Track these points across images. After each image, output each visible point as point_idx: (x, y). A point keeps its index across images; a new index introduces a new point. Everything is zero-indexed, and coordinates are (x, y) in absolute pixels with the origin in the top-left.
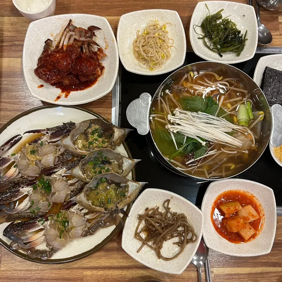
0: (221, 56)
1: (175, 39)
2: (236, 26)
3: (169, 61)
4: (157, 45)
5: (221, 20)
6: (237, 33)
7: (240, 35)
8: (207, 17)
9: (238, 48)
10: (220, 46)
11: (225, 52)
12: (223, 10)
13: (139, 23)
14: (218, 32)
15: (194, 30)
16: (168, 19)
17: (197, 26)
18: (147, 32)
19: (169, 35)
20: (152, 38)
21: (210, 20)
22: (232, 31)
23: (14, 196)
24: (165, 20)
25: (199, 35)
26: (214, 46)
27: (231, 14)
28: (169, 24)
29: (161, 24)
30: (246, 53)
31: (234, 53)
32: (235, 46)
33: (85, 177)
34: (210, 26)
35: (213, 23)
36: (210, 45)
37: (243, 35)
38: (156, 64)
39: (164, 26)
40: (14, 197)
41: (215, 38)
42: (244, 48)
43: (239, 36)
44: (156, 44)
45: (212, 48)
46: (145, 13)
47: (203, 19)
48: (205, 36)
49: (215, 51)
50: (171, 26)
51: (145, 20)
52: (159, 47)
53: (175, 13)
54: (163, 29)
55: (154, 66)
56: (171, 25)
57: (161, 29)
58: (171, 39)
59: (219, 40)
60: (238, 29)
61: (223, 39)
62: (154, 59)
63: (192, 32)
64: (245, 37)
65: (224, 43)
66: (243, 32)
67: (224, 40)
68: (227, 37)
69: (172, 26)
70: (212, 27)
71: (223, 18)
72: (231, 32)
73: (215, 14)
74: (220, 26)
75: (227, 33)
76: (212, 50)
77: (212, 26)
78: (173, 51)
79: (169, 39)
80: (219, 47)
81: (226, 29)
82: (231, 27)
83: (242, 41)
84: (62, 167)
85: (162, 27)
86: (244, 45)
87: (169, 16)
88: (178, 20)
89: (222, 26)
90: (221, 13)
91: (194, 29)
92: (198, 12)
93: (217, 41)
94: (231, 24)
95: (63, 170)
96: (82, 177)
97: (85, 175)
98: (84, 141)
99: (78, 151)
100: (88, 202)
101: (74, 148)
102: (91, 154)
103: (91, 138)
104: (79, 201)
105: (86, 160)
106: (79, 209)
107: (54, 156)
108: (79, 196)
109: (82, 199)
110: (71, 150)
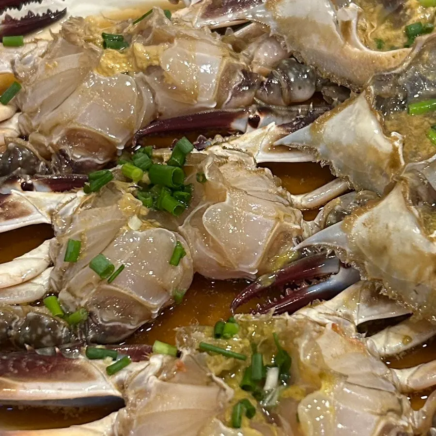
33: (395, 149)
84: (262, 118)
95: (267, 130)
96: (376, 152)
97: (396, 139)
98: (383, 27)
99: (355, 53)
100: (427, 241)
101: (334, 26)
102: (428, 60)
103: (419, 10)
104: (363, 241)
105: (396, 85)
106: (348, 317)
107: (224, 56)
108: (364, 216)
109: (387, 227)
110: (315, 46)
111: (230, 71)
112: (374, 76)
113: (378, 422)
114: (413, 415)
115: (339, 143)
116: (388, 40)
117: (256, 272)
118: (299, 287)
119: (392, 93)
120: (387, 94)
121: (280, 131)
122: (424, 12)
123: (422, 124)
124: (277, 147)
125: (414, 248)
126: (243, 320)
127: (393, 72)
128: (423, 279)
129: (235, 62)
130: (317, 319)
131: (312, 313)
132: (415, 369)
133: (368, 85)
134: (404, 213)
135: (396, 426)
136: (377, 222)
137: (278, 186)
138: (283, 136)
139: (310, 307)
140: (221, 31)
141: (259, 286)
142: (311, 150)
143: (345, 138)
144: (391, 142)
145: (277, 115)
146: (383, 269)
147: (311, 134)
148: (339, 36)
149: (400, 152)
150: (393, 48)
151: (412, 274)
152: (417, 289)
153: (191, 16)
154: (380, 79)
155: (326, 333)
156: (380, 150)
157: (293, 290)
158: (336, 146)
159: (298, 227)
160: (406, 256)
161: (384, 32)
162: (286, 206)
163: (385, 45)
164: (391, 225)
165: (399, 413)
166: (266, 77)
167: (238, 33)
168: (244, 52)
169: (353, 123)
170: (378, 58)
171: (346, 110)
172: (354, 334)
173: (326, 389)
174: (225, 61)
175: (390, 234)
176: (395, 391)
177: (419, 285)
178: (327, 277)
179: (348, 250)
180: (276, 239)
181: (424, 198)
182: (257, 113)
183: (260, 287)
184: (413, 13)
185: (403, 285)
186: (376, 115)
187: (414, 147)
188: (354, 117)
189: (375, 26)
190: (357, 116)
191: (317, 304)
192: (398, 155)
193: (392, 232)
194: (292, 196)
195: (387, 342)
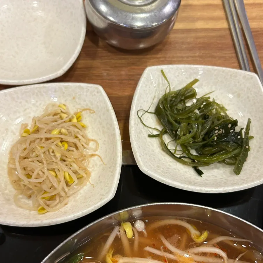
0: (200, 173)
1: (100, 139)
2: (227, 112)
3: (86, 188)
4: (55, 156)
5: (195, 101)
6: (230, 126)
7: (237, 129)
8: (165, 94)
9: (235, 157)
10: (197, 152)
11: (207, 164)
12: (196, 81)
13: (25, 110)
14: (189, 124)
15: (139, 120)
16: (85, 101)
17: (147, 112)
18: (36, 128)
19: (90, 133)
20: (43, 140)
21: (171, 101)
22: (218, 120)
24: (80, 104)
25: (150, 130)
26: (184, 152)
27: (213, 90)
28: (88, 111)
29: (72, 110)
30: (254, 167)
31: (228, 166)
32: (227, 152)
34: (172, 111)
35: (180, 106)
36: (176, 150)
37: (242, 129)
38: (52, 198)
39: (78, 115)
41: (184, 135)
42: (247, 157)
43: (234, 130)
44: (52, 154)
45: (178, 156)
46: (36, 91)
47: (158, 98)
48: (164, 132)
49: (186, 162)
50: (92, 115)
51: (38, 104)
52: (59, 159)
53: (97, 88)
54: (75, 120)
55: (48, 202)
56: (92, 112)
57: (70, 121)
58: (93, 140)
59: (191, 139)
60: (230, 116)
61: (201, 137)
62: (45, 187)
63: (135, 124)
64: (247, 133)
65: (204, 146)
66: (242, 124)
67: (204, 139)
68: (209, 134)
69: (95, 114)
70: (176, 114)
71: (198, 97)
72: (217, 122)
73: (180, 90)
74: (193, 111)
75: (208, 125)
76: (179, 159)
77: (176, 112)
78: (96, 165)
79: (88, 140)
80: (194, 153)
81: (205, 117)
82: (216, 114)
83: (242, 142)
85: (73, 117)
86: (247, 150)
87: (86, 95)
88: (105, 102)
89: (197, 111)
90: (193, 86)
91: (140, 118)
92: (146, 85)
93: (187, 141)
94: (215, 107)
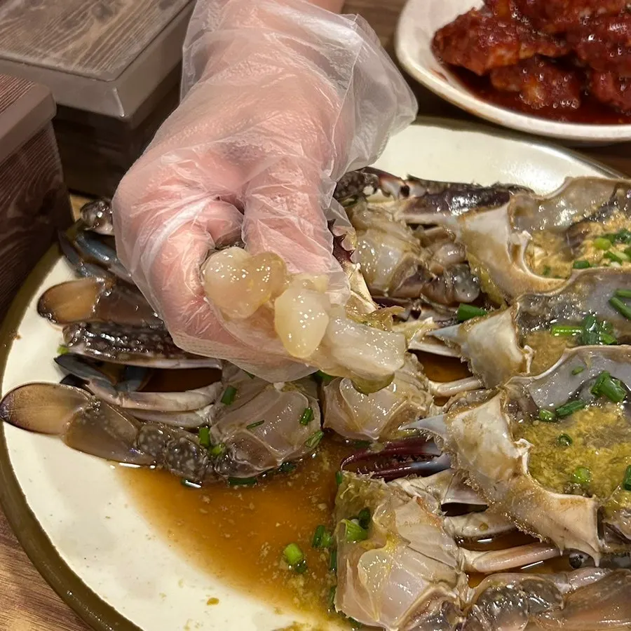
23: (159, 347)
33: (525, 361)
40: (156, 351)
84: (423, 312)
95: (424, 323)
96: (508, 359)
97: (527, 352)
98: (555, 257)
99: (519, 273)
100: (512, 446)
101: (507, 246)
102: (580, 290)
103: (592, 249)
104: (459, 435)
105: (545, 305)
106: (437, 496)
107: (406, 251)
108: (465, 414)
109: (481, 427)
110: (488, 259)
111: (408, 263)
112: (525, 295)
113: (428, 587)
114: (467, 591)
115: (480, 345)
116: (556, 269)
117: (378, 438)
118: (405, 460)
119: (540, 312)
120: (534, 312)
121: (435, 326)
122: (595, 253)
123: (560, 345)
124: (428, 337)
125: (500, 449)
126: (346, 476)
127: (545, 294)
128: (503, 479)
129: (415, 257)
130: (407, 490)
131: (406, 485)
132: (482, 553)
133: (517, 302)
134: (498, 417)
135: (445, 596)
136: (475, 421)
137: (418, 371)
138: (435, 329)
139: (406, 479)
140: (414, 226)
141: (369, 451)
142: (455, 346)
143: (486, 343)
144: (523, 354)
145: (437, 312)
146: (471, 463)
147: (458, 332)
148: (509, 256)
149: (529, 364)
150: (557, 277)
151: (494, 473)
152: (497, 486)
153: (393, 209)
154: (529, 298)
155: (409, 503)
156: (512, 358)
157: (399, 461)
158: (477, 347)
159: (424, 409)
160: (492, 455)
161: (555, 261)
162: (419, 389)
163: (552, 273)
164: (485, 426)
165: (452, 586)
166: (436, 275)
167: (428, 232)
168: (428, 249)
169: (495, 331)
170: (538, 283)
171: (494, 318)
172: (436, 511)
173: (388, 549)
174: (405, 256)
175: (482, 433)
176: (456, 567)
177: (499, 482)
178: (430, 458)
179: (445, 440)
180: (401, 413)
181: (524, 409)
182: (420, 307)
183: (370, 453)
184: (585, 252)
185: (486, 480)
186: (515, 328)
187: (545, 362)
188: (497, 326)
189: (549, 254)
190: (500, 326)
191: (413, 478)
192: (526, 367)
193: (485, 432)
194: (431, 382)
195: (466, 525)
